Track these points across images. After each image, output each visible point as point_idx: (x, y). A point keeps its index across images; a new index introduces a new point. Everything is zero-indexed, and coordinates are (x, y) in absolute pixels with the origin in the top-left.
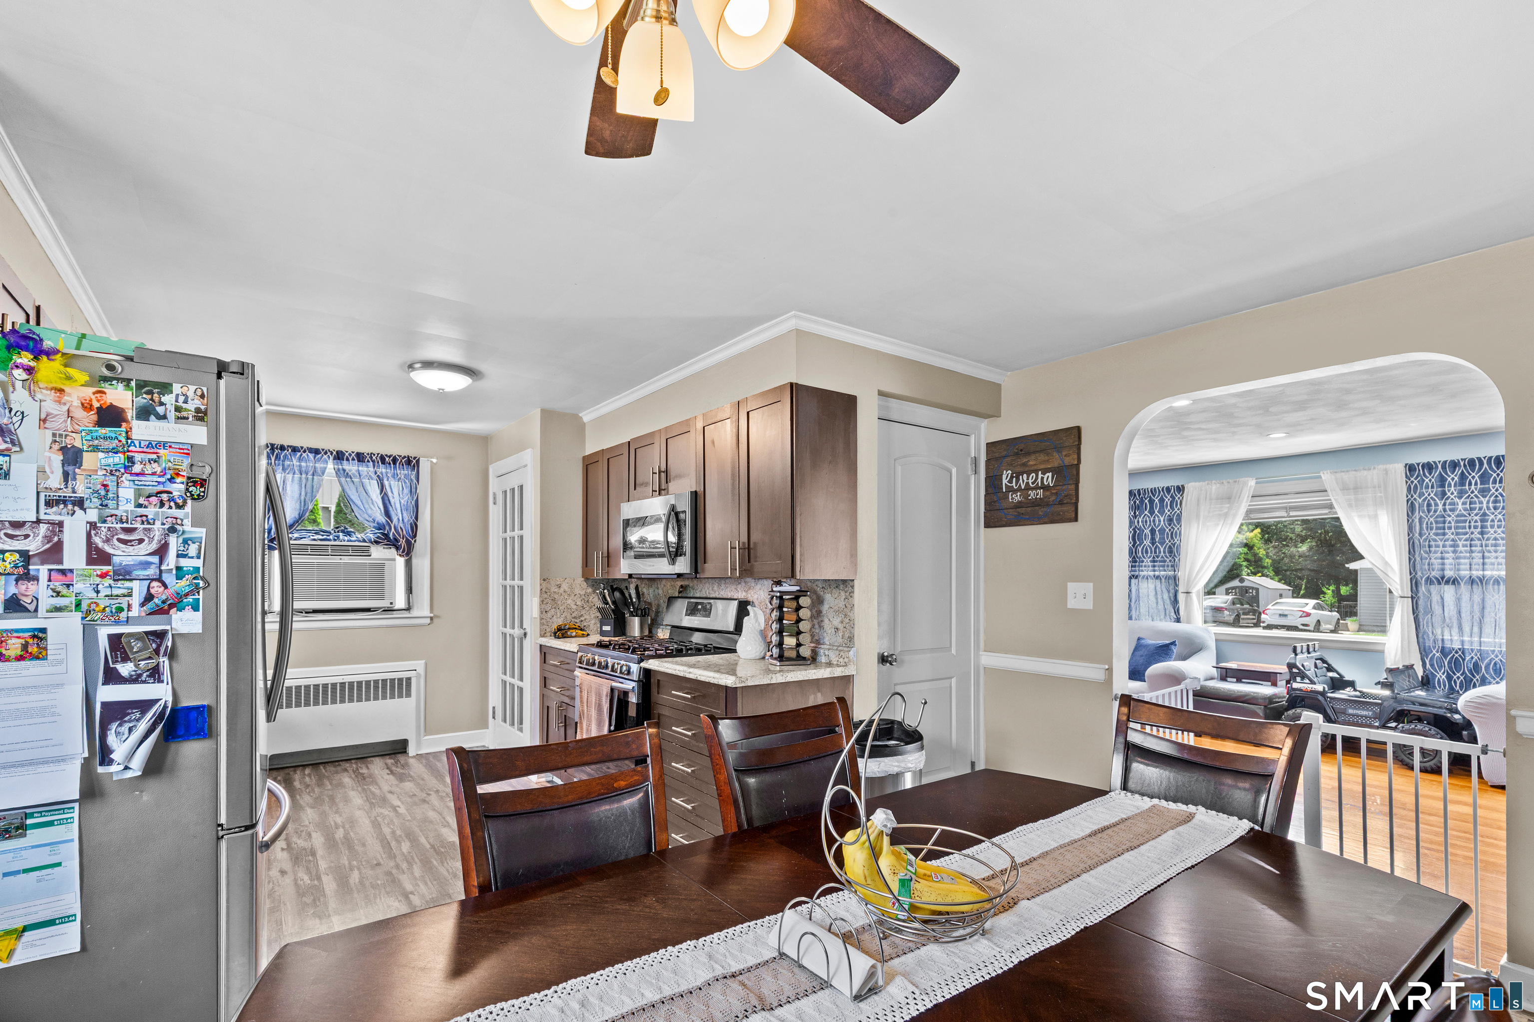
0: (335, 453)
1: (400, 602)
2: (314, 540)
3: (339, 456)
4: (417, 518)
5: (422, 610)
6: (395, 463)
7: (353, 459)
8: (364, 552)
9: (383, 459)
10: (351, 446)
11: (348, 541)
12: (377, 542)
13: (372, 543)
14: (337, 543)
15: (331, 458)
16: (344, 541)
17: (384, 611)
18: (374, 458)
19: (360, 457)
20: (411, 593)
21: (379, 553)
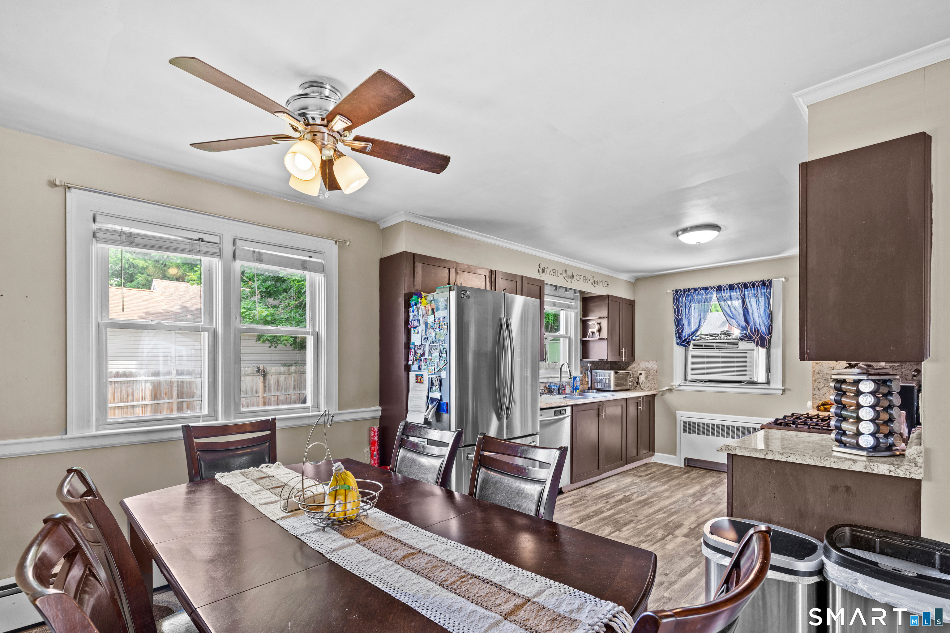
0: (716, 287)
1: (762, 378)
2: (707, 340)
3: (719, 289)
4: (772, 322)
5: (777, 384)
6: (754, 287)
7: (727, 289)
8: (734, 345)
9: (745, 286)
10: (725, 281)
11: (726, 339)
12: (741, 339)
13: (738, 340)
14: (720, 341)
15: (715, 291)
16: (724, 339)
17: (747, 383)
18: (740, 286)
19: (731, 287)
20: (770, 372)
21: (743, 345)
